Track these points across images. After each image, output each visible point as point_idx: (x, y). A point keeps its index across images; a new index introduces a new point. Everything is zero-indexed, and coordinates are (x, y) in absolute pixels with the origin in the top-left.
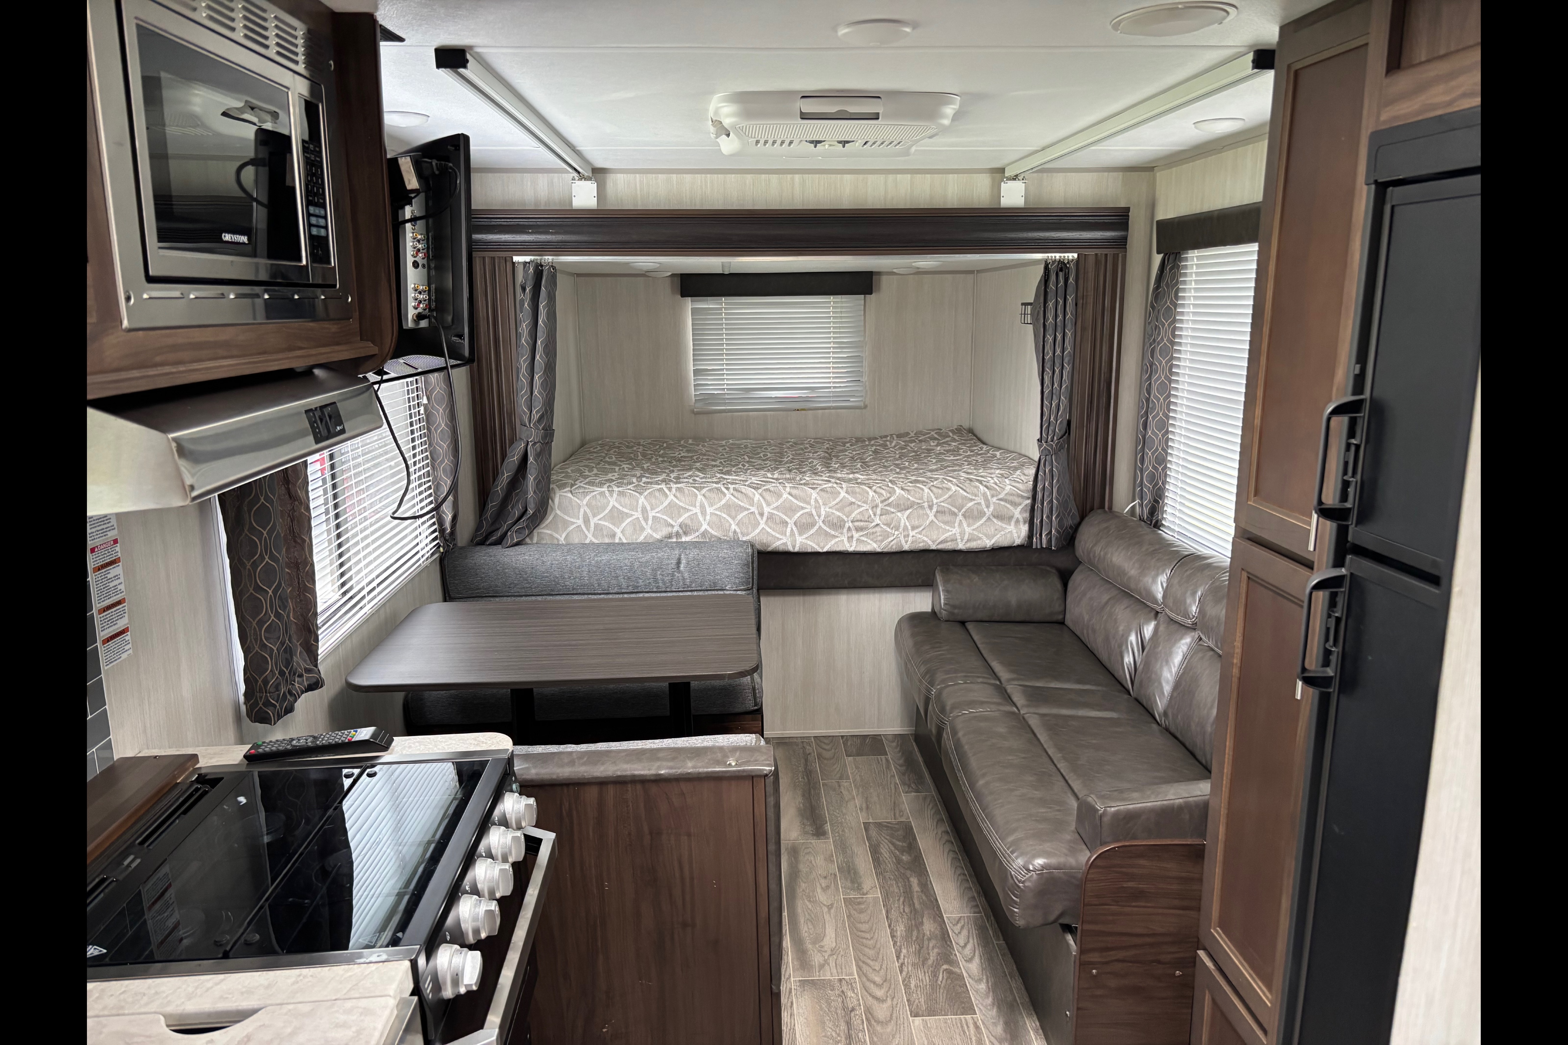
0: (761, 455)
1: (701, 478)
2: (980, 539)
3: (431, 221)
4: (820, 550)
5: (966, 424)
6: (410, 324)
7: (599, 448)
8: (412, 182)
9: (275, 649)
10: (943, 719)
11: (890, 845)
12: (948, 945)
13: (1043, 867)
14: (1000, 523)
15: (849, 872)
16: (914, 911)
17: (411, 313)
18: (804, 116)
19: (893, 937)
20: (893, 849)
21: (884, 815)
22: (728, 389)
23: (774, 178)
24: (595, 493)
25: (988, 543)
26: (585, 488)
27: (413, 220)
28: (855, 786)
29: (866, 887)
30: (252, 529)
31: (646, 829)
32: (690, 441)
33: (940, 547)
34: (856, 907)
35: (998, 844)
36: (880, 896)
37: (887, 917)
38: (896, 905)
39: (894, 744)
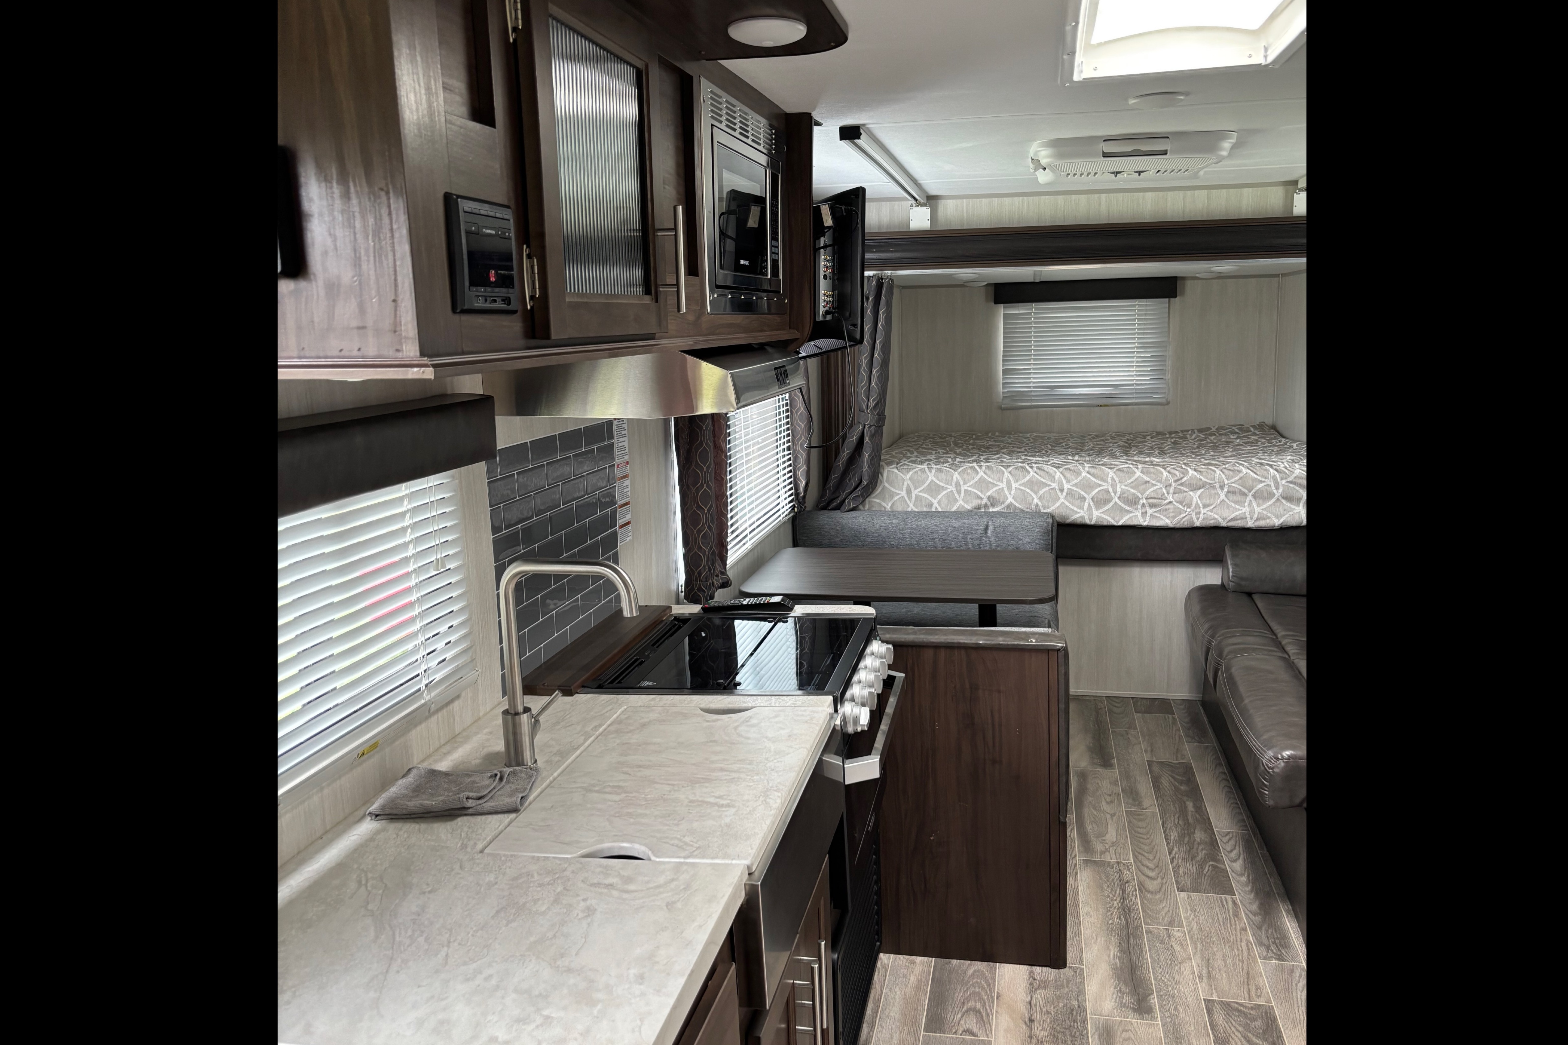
0: (1064, 444)
1: (1008, 459)
2: (1269, 518)
3: (836, 247)
4: (1115, 524)
5: (1269, 421)
6: (821, 318)
7: (916, 439)
8: (828, 221)
9: (707, 551)
10: (1219, 661)
11: (1170, 778)
12: (1216, 849)
13: (1290, 757)
14: (1288, 504)
15: (1132, 793)
16: (1187, 823)
17: (822, 310)
18: (1106, 155)
19: (1166, 839)
20: (1172, 780)
21: (1166, 756)
22: (1034, 387)
23: (1083, 198)
24: (917, 469)
25: (1277, 522)
26: (908, 465)
27: (825, 247)
28: (1142, 735)
29: (1146, 803)
30: (697, 465)
31: (968, 686)
32: (997, 434)
33: (1231, 524)
34: (1136, 817)
35: (1254, 742)
36: (1158, 811)
37: (1163, 826)
38: (1172, 819)
39: (1182, 707)
